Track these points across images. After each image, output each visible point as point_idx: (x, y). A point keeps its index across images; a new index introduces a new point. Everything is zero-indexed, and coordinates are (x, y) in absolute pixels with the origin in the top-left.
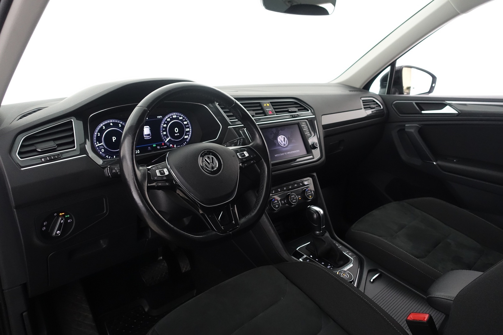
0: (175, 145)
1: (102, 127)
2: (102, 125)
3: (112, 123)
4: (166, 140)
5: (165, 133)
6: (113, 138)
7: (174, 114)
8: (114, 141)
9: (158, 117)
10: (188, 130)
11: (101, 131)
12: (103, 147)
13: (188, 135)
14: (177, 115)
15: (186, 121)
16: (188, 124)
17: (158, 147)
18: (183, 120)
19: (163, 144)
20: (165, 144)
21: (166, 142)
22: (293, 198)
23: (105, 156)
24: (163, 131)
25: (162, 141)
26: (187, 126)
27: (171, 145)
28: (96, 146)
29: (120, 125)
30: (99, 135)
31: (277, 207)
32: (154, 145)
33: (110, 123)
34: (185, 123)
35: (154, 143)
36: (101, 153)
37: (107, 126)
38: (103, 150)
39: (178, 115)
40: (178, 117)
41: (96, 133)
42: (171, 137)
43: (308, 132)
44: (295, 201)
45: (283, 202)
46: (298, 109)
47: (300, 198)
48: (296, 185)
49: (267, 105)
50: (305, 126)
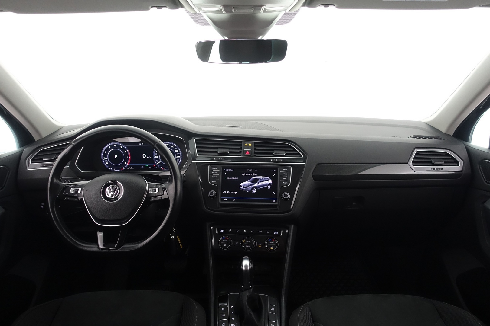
0: (165, 168)
1: (108, 147)
2: (108, 145)
3: (116, 145)
4: (157, 163)
5: (157, 157)
6: (115, 155)
7: (167, 143)
8: (115, 158)
10: (179, 157)
11: (107, 150)
12: (107, 161)
13: (179, 161)
14: (169, 144)
15: (177, 149)
16: (179, 152)
17: (150, 167)
18: (175, 148)
19: (154, 166)
20: (156, 166)
21: (157, 164)
22: (248, 243)
23: (108, 167)
24: (156, 155)
25: (154, 163)
26: (178, 154)
27: (161, 167)
28: (103, 159)
29: (121, 147)
30: (105, 152)
31: (225, 246)
32: (147, 165)
33: (114, 145)
34: (176, 151)
35: (147, 164)
36: (105, 165)
37: (112, 147)
38: (107, 163)
39: (170, 144)
40: (170, 145)
41: (103, 151)
42: (162, 161)
43: (285, 180)
44: (249, 246)
45: (237, 243)
46: (286, 153)
47: (260, 245)
48: (260, 231)
49: (248, 145)
50: (285, 173)
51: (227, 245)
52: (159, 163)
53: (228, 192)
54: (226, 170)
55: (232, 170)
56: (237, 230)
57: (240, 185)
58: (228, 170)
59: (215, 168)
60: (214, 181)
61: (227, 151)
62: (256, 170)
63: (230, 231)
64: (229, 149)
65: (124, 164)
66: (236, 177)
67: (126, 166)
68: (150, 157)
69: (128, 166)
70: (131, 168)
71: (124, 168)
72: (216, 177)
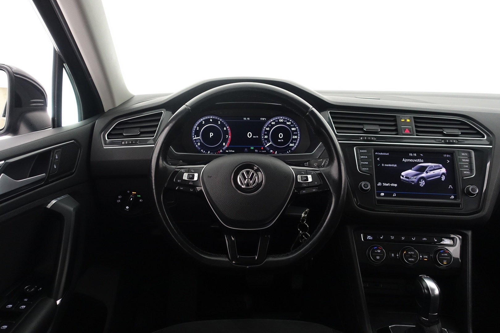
0: (276, 152)
1: (202, 122)
2: (202, 120)
3: (212, 119)
4: (266, 144)
5: (266, 137)
6: (211, 133)
7: (281, 118)
8: (211, 137)
9: (261, 119)
10: (296, 137)
11: (201, 125)
12: (200, 141)
13: (295, 143)
14: (284, 120)
15: (294, 127)
16: (296, 131)
17: (256, 151)
18: (291, 126)
19: (262, 148)
20: (265, 149)
21: (266, 146)
22: (411, 255)
23: (200, 150)
24: (265, 135)
25: (262, 145)
26: (295, 133)
27: (272, 151)
28: (194, 139)
29: (219, 122)
30: (198, 129)
31: (378, 258)
32: (252, 148)
33: (210, 119)
34: (293, 129)
35: (252, 145)
36: (197, 146)
37: (207, 121)
38: (199, 144)
39: (286, 120)
40: (285, 121)
41: (195, 127)
42: (273, 141)
43: (466, 168)
44: (412, 260)
45: (393, 255)
46: (461, 132)
47: (426, 258)
48: (425, 239)
49: (406, 120)
50: (466, 159)
51: (382, 257)
52: (268, 145)
53: (385, 184)
54: (379, 154)
55: (388, 154)
56: (392, 237)
57: (401, 175)
58: (381, 154)
59: (365, 151)
60: (366, 169)
61: (378, 128)
62: (422, 155)
63: (381, 238)
64: (378, 126)
65: (221, 146)
66: (395, 164)
67: (224, 149)
68: (258, 137)
69: (227, 149)
70: (231, 151)
71: (221, 151)
72: (367, 163)
